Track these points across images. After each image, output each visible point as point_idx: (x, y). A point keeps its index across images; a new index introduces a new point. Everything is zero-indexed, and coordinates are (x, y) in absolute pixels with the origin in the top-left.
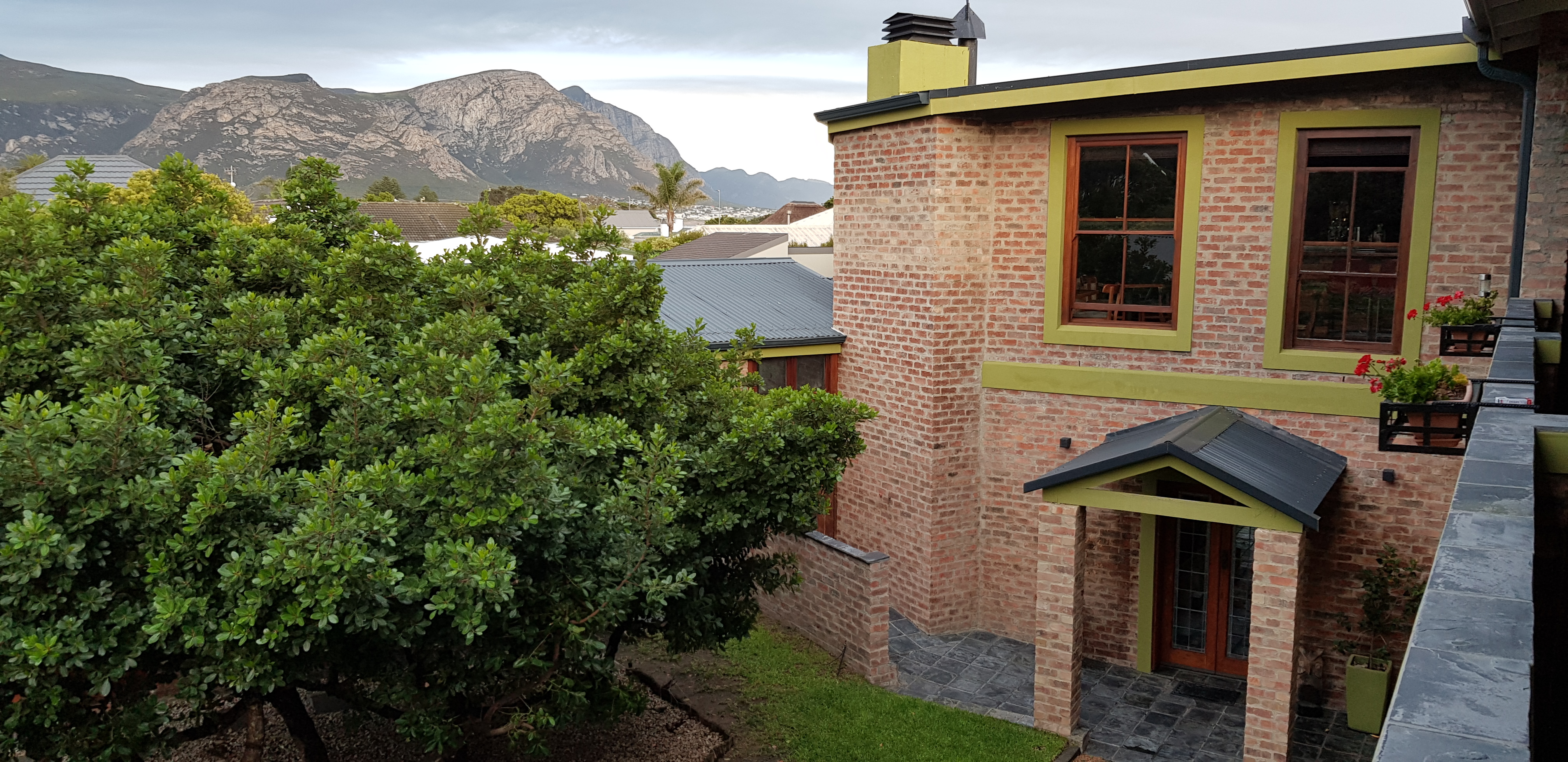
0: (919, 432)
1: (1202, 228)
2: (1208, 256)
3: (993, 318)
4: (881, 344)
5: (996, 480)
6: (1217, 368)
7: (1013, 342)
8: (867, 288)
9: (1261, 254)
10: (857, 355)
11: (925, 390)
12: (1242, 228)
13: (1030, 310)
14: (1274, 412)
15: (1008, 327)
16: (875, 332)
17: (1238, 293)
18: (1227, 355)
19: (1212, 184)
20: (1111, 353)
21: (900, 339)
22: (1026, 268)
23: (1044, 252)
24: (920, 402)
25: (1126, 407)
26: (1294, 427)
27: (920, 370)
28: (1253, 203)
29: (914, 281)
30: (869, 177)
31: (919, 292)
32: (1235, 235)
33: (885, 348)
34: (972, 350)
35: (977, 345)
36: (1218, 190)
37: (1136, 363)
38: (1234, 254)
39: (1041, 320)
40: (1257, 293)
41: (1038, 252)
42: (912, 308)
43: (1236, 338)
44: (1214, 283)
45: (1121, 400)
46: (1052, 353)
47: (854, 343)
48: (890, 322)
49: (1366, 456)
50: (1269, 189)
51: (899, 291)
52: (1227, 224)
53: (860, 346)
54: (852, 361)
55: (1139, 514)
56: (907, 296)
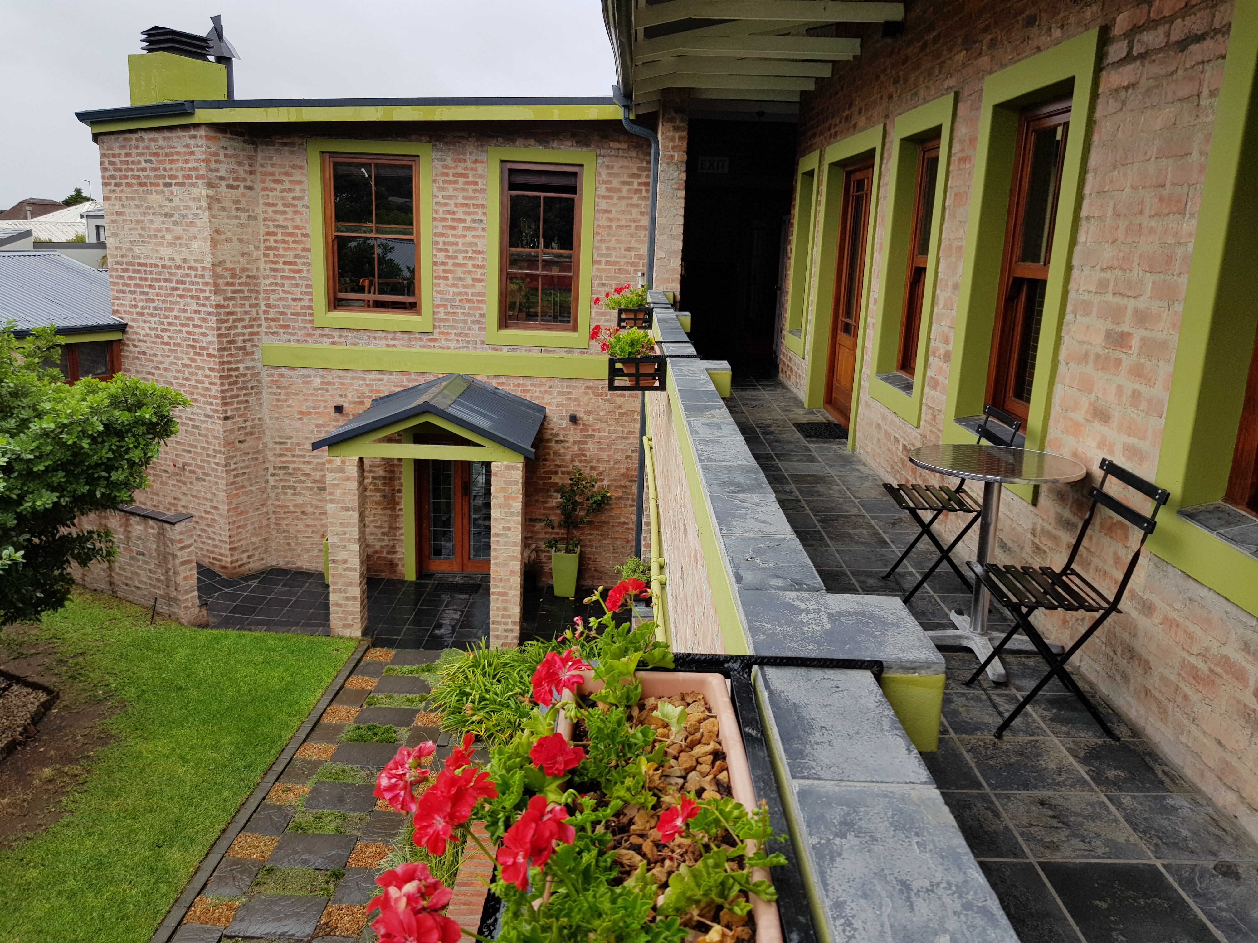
0: (208, 407)
1: (435, 235)
2: (441, 257)
3: (268, 306)
4: (163, 330)
5: (280, 443)
6: (453, 344)
7: (288, 327)
8: (146, 279)
9: (480, 256)
10: (139, 341)
11: (211, 369)
12: (465, 236)
13: (300, 299)
14: (496, 377)
15: (282, 313)
16: (157, 319)
17: (465, 286)
18: (459, 335)
19: (440, 200)
20: (371, 335)
21: (183, 325)
22: (295, 264)
23: (308, 250)
24: (207, 380)
25: (386, 377)
26: (509, 388)
27: (205, 352)
28: (472, 217)
29: (193, 273)
30: (139, 176)
31: (198, 283)
32: (461, 241)
33: (168, 334)
34: (251, 334)
35: (255, 330)
36: (446, 205)
37: (392, 343)
38: (460, 256)
39: (310, 308)
40: (479, 287)
41: (304, 250)
42: (192, 297)
43: (466, 322)
44: (446, 278)
45: (381, 372)
46: (322, 336)
47: (135, 330)
48: (172, 310)
49: (558, 405)
50: (483, 206)
51: (178, 282)
52: (454, 232)
53: (142, 332)
54: (135, 346)
55: (400, 460)
56: (187, 286)
